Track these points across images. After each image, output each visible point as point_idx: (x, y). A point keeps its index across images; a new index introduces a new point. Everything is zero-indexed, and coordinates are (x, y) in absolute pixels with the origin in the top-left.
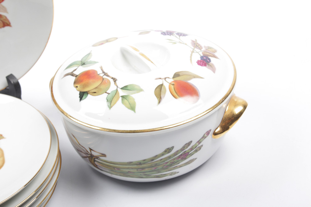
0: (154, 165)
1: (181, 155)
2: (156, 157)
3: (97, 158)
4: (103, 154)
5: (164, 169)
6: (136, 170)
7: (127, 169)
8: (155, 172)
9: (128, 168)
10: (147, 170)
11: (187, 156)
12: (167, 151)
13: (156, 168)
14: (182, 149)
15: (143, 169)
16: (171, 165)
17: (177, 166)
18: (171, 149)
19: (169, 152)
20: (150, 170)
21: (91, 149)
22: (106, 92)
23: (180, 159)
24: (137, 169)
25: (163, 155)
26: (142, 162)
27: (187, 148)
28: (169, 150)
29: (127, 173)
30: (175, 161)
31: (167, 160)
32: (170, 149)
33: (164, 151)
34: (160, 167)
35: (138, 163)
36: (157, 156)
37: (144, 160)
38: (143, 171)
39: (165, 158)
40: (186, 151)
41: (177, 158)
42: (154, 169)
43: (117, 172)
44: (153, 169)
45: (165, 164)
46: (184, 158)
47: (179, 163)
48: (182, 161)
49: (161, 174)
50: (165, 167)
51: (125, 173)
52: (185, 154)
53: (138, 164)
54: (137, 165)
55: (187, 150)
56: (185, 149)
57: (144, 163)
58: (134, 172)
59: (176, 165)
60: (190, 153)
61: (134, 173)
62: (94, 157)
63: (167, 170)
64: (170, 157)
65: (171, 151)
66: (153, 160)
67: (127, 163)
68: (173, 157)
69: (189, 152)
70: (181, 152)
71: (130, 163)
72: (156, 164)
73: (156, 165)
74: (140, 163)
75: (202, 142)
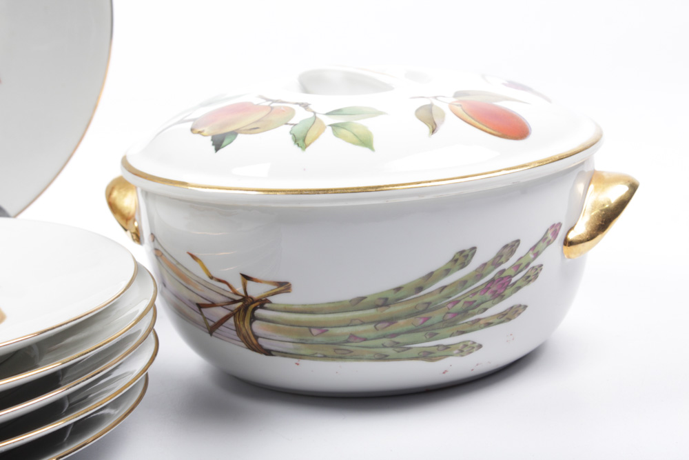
0: (421, 309)
1: (492, 281)
2: (431, 277)
3: (262, 302)
4: (280, 284)
5: (447, 327)
6: (371, 327)
7: (348, 326)
8: (420, 335)
9: (350, 323)
10: (402, 324)
11: (506, 288)
12: (459, 262)
13: (428, 318)
14: (495, 259)
15: (391, 320)
16: (465, 313)
17: (479, 320)
18: (470, 254)
19: (463, 265)
20: (411, 327)
21: (246, 278)
22: (287, 124)
23: (488, 295)
24: (377, 322)
25: (447, 271)
26: (391, 296)
27: (507, 260)
28: (463, 258)
29: (347, 342)
30: (477, 297)
31: (456, 292)
32: (467, 256)
33: (451, 261)
34: (437, 316)
35: (380, 299)
36: (431, 274)
37: (398, 289)
38: (393, 329)
39: (452, 284)
40: (503, 271)
41: (482, 290)
42: (421, 321)
43: (318, 343)
44: (418, 321)
45: (450, 306)
46: (499, 295)
47: (485, 309)
48: (494, 304)
49: (438, 346)
50: (449, 316)
51: (339, 344)
52: (502, 278)
53: (380, 303)
54: (377, 306)
55: (505, 266)
56: (502, 263)
57: (397, 301)
58: (365, 335)
59: (478, 313)
60: (514, 280)
61: (365, 339)
62: (253, 306)
63: (454, 329)
64: (463, 283)
65: (469, 262)
66: (420, 289)
67: (351, 301)
68: (473, 284)
69: (510, 277)
70: (492, 270)
71: (358, 303)
72: (429, 303)
73: (429, 307)
74: (386, 299)
75: (542, 252)
